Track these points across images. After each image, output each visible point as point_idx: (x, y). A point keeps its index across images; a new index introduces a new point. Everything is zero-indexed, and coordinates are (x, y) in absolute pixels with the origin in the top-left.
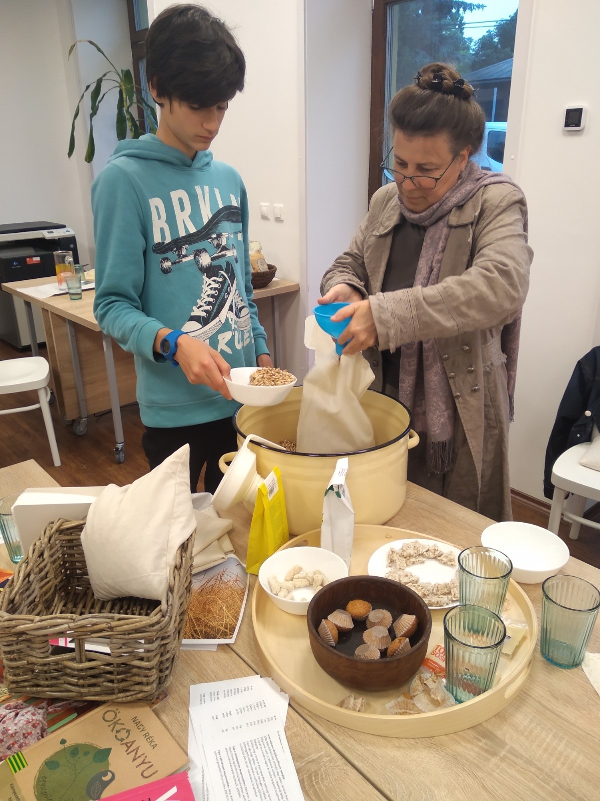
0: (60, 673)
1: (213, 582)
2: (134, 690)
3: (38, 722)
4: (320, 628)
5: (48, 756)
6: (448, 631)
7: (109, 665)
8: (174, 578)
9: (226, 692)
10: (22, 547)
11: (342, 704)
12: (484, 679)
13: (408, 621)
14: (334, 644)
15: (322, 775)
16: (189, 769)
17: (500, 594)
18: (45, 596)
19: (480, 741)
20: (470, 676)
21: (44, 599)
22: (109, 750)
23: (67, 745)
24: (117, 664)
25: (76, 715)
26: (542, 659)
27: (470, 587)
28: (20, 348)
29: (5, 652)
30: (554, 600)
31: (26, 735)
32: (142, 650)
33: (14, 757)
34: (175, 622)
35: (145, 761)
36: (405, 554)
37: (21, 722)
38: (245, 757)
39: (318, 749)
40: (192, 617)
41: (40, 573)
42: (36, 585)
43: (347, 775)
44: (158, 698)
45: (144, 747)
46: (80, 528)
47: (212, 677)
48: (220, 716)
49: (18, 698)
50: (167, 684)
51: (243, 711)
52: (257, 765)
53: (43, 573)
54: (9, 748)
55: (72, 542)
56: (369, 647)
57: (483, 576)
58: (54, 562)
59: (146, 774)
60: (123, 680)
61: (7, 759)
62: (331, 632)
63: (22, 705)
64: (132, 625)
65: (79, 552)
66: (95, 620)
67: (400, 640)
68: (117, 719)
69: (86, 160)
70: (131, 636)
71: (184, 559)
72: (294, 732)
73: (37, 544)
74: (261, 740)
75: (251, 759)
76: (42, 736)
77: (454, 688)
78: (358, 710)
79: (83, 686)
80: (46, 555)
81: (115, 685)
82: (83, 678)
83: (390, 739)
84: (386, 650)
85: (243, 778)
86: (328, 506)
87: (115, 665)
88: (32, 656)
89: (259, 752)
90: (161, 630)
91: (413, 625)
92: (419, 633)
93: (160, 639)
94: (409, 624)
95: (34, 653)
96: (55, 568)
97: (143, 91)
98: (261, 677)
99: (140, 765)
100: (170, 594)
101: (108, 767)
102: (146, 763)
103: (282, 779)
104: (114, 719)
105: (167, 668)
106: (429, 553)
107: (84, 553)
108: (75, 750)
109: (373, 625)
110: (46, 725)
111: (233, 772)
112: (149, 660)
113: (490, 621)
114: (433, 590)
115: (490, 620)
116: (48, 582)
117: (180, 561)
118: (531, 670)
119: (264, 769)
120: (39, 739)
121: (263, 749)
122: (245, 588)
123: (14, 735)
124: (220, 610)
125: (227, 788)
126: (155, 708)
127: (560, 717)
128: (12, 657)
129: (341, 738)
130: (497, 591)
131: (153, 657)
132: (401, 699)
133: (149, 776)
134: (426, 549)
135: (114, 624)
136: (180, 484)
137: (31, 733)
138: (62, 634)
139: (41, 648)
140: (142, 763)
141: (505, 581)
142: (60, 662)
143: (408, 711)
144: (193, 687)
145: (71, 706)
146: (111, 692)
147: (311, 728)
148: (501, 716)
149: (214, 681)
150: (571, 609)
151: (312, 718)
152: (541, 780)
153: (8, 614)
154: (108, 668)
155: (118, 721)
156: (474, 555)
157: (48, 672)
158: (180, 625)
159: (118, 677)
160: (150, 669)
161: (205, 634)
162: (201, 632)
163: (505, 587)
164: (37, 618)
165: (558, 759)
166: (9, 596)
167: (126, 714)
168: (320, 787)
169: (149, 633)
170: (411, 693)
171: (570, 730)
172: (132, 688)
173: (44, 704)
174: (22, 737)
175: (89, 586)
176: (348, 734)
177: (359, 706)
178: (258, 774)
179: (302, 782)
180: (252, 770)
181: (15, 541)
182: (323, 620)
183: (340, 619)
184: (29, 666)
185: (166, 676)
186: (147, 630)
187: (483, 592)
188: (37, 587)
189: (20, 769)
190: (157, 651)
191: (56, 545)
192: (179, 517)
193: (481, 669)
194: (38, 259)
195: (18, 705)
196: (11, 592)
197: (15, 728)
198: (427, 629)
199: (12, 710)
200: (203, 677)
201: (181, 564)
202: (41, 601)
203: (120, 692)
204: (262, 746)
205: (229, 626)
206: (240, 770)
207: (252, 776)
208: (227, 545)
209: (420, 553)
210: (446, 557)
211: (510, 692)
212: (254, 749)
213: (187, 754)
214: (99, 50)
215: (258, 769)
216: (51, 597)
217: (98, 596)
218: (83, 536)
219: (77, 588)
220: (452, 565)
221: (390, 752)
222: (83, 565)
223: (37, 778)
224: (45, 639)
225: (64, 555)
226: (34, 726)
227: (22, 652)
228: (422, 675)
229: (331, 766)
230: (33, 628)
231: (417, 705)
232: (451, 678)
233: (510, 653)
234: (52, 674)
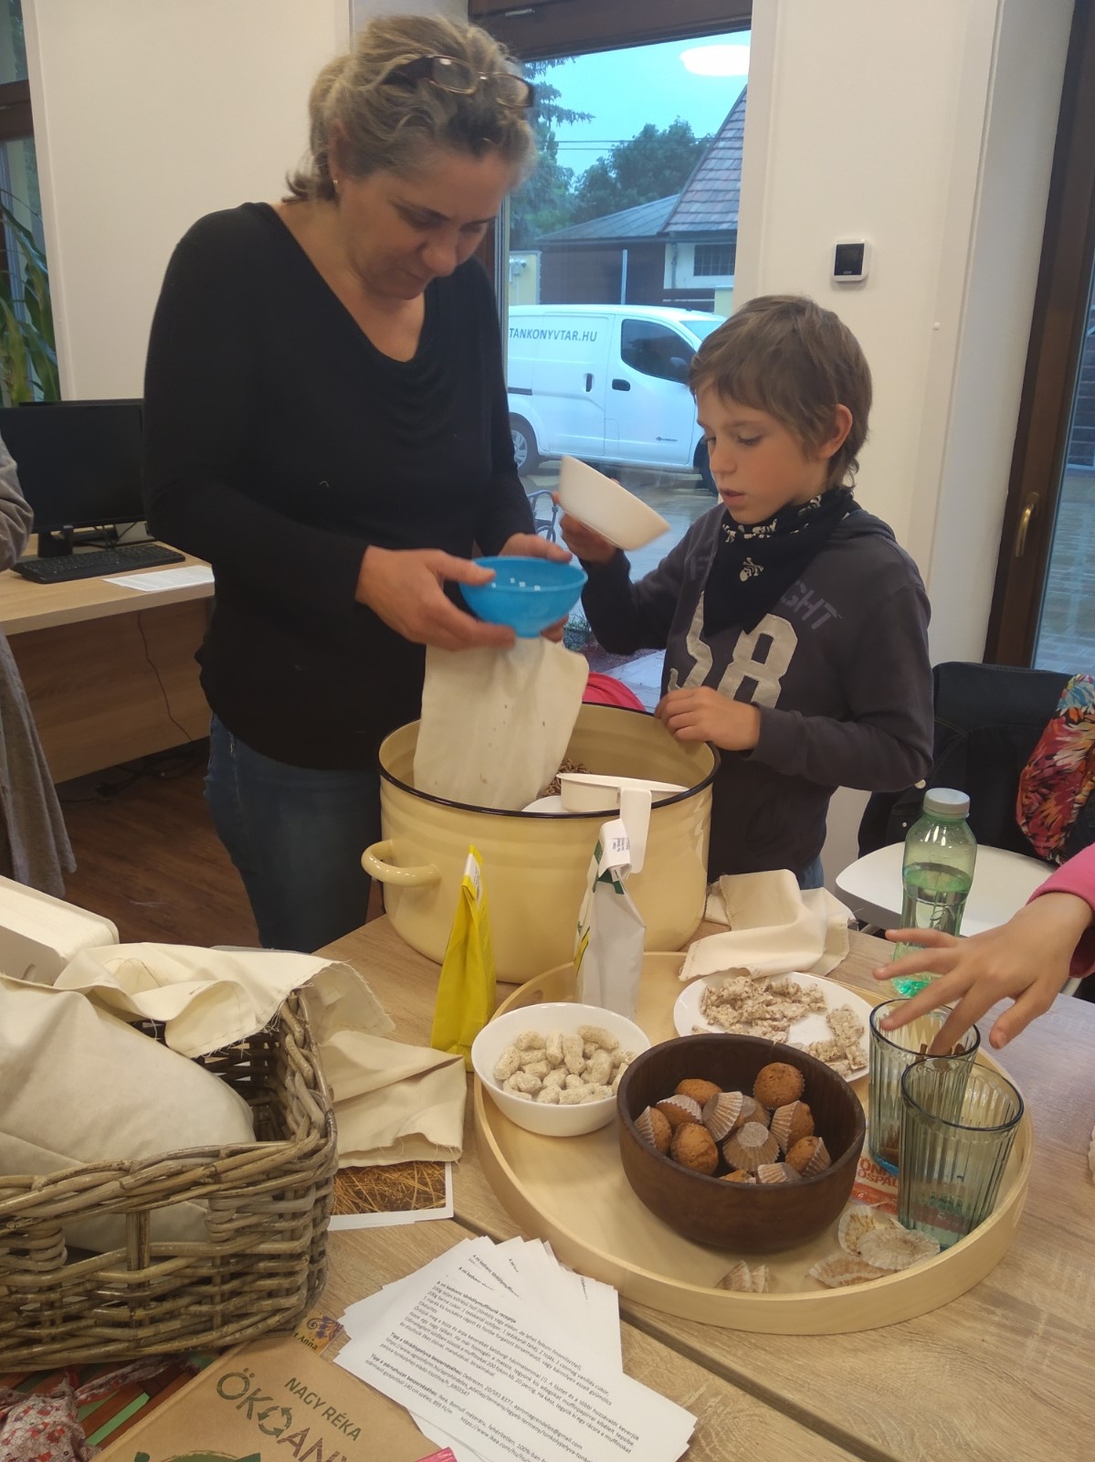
2: (258, 1312)
3: (59, 1428)
8: (309, 1061)
15: (717, 1434)
19: (993, 1313)
24: (222, 1257)
25: (143, 1399)
37: (19, 1434)
39: (692, 1385)
43: (766, 1423)
45: (334, 1439)
63: (10, 1395)
64: (263, 1162)
66: (178, 1163)
67: (808, 1142)
68: (251, 1390)
78: (761, 1291)
79: (141, 1324)
82: (141, 1304)
83: (830, 1337)
87: (218, 1261)
88: (22, 1271)
90: (324, 1164)
93: (315, 1189)
95: (28, 1264)
104: (246, 1390)
110: (82, 1430)
112: (294, 1236)
129: (740, 1353)
131: (302, 1228)
135: (221, 1165)
137: (49, 1455)
139: (47, 1249)
142: (88, 1277)
145: (128, 1381)
148: (1009, 1263)
151: (667, 1325)
154: (202, 1271)
155: (255, 1393)
157: (57, 1305)
160: (298, 1257)
164: (40, 1179)
168: (722, 1457)
169: (299, 1174)
173: (64, 1386)
176: (750, 1343)
184: (12, 1299)
186: (296, 1168)
201: (306, 1036)
210: (808, 995)
221: (841, 1363)
224: (58, 1224)
226: (53, 1438)
229: (730, 1413)
230: (34, 1202)
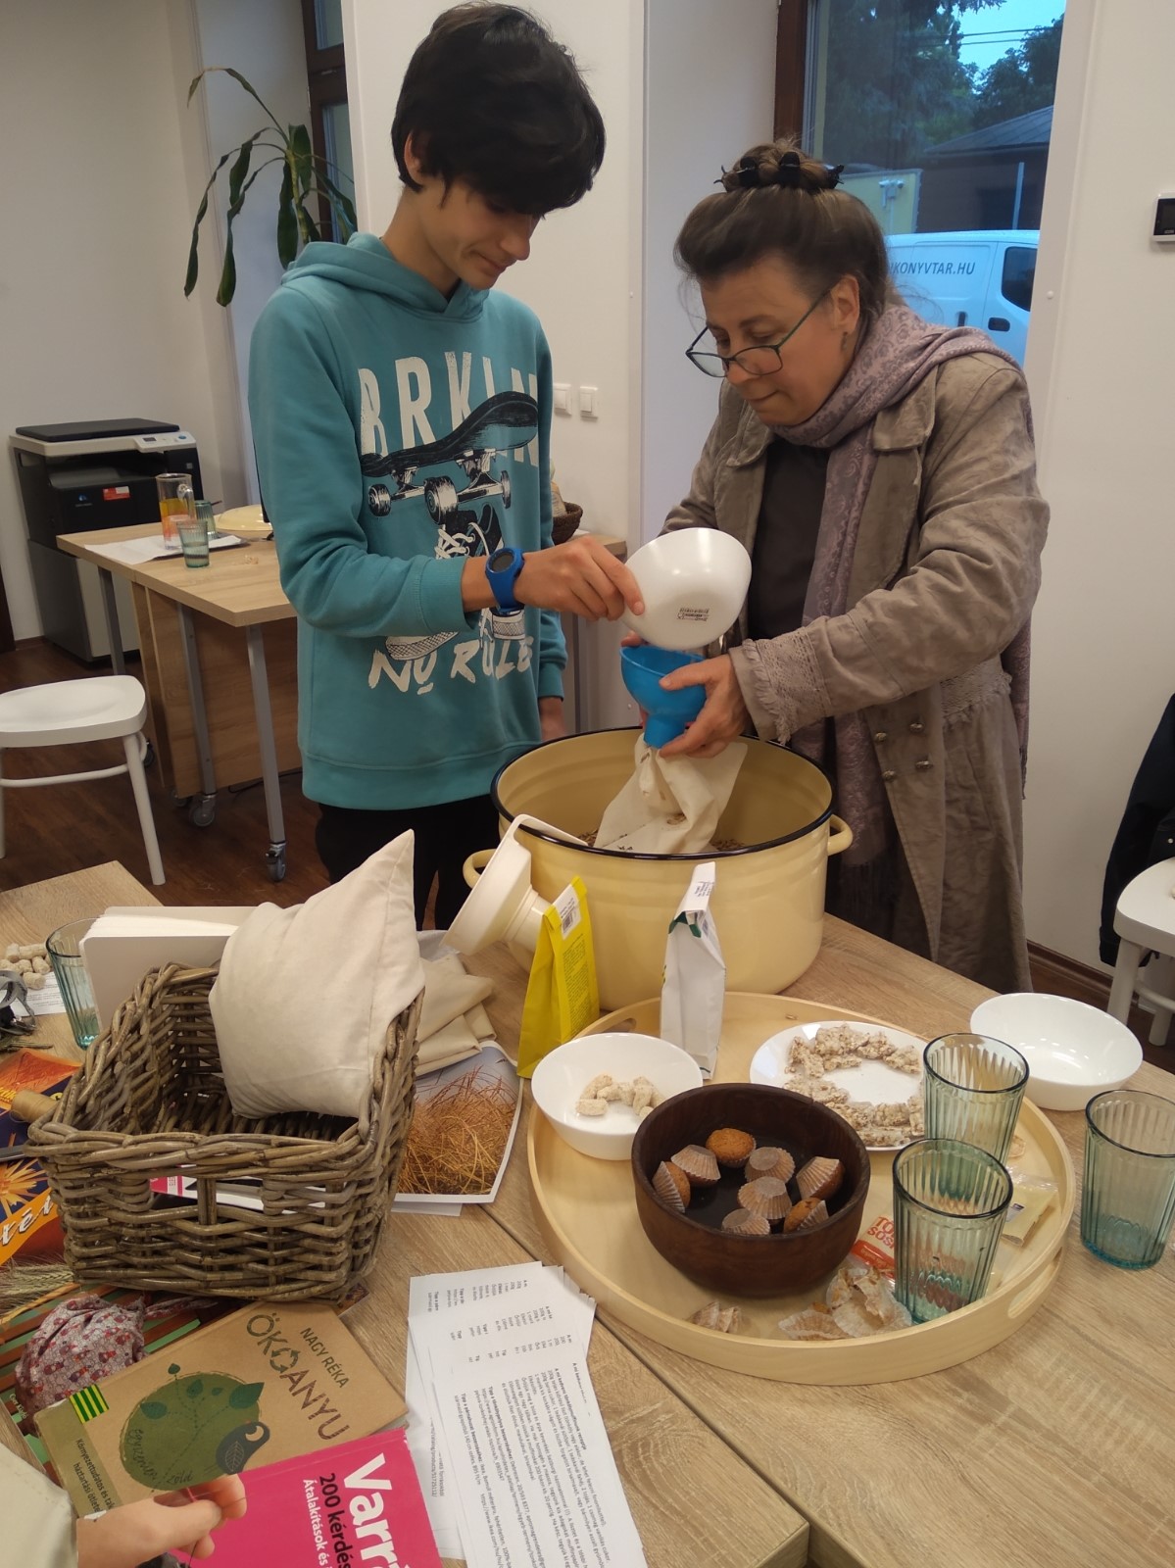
0: (168, 1243)
1: (454, 1091)
2: (305, 1280)
3: (127, 1334)
4: (656, 1178)
5: (145, 1394)
6: (901, 1187)
7: (260, 1230)
8: (383, 1075)
9: (478, 1290)
10: (98, 1017)
11: (695, 1319)
12: (968, 1283)
13: (824, 1169)
14: (681, 1207)
15: (656, 1445)
16: (407, 1426)
17: (1004, 1125)
18: (141, 1105)
19: (960, 1395)
20: (941, 1275)
21: (139, 1111)
22: (259, 1387)
23: (181, 1374)
24: (275, 1228)
25: (197, 1322)
26: (1085, 1250)
27: (945, 1112)
28: (89, 660)
29: (68, 1201)
30: (1109, 1137)
31: (105, 1356)
32: (322, 1205)
33: (83, 1393)
34: (383, 1156)
35: (326, 1409)
36: (822, 1048)
37: (97, 1332)
38: (511, 1408)
39: (649, 1400)
40: (414, 1155)
41: (132, 1062)
42: (125, 1083)
43: (703, 1446)
44: (349, 1297)
45: (324, 1383)
46: (207, 982)
47: (451, 1263)
48: (466, 1334)
49: (90, 1289)
50: (367, 1271)
51: (508, 1325)
52: (534, 1422)
53: (138, 1063)
54: (74, 1379)
55: (192, 1008)
56: (748, 1213)
57: (971, 1087)
58: (158, 1044)
59: (327, 1431)
60: (285, 1260)
61: (72, 1397)
62: (677, 1186)
63: (98, 1302)
64: (304, 1156)
65: (204, 1027)
66: (235, 1145)
67: (809, 1203)
68: (273, 1332)
69: (219, 301)
70: (301, 1176)
71: (401, 1041)
72: (604, 1367)
73: (128, 1007)
74: (541, 1379)
75: (523, 1411)
76: (135, 1360)
77: (911, 1297)
78: (725, 1330)
79: (210, 1269)
80: (145, 1029)
81: (271, 1269)
82: (211, 1253)
83: (786, 1385)
84: (782, 1221)
85: (507, 1445)
86: (675, 951)
87: (271, 1231)
88: (118, 1209)
89: (538, 1400)
90: (357, 1168)
91: (834, 1177)
92: (846, 1192)
93: (355, 1185)
94: (827, 1174)
95: (122, 1204)
96: (160, 1055)
97: (328, 166)
98: (543, 1265)
99: (316, 1414)
100: (375, 1104)
101: (257, 1417)
102: (327, 1412)
103: (581, 1449)
104: (269, 1331)
105: (367, 1241)
106: (868, 1048)
107: (214, 1030)
108: (196, 1385)
109: (758, 1174)
110: (143, 1339)
111: (489, 1435)
112: (333, 1223)
113: (983, 1171)
114: (874, 1117)
115: (982, 1168)
116: (147, 1080)
117: (395, 1044)
118: (1061, 1270)
119: (548, 1429)
120: (127, 1364)
121: (547, 1394)
122: (515, 1103)
123: (82, 1355)
124: (467, 1143)
125: (477, 1463)
126: (345, 1316)
127: (1114, 1357)
128: (81, 1210)
129: (693, 1381)
130: (997, 1120)
131: (341, 1217)
132: (809, 1313)
133: (333, 1436)
134: (863, 1041)
135: (269, 1152)
136: (396, 904)
137: (114, 1353)
138: (173, 1168)
139: (135, 1195)
140: (320, 1412)
141: (1011, 1097)
142: (169, 1223)
143: (822, 1334)
144: (414, 1281)
145: (188, 1307)
146: (263, 1281)
147: (637, 1361)
148: (1000, 1352)
149: (455, 1270)
150: (1141, 1153)
151: (640, 1344)
152: (1074, 1470)
153: (76, 1130)
154: (258, 1236)
155: (275, 1334)
156: (955, 1049)
157: (147, 1240)
158: (392, 1166)
159: (276, 1253)
160: (334, 1240)
161: (439, 1185)
162: (431, 1180)
163: (1014, 1111)
164: (129, 1138)
165: (1108, 1434)
166: (77, 1098)
167: (291, 1324)
168: (653, 1466)
169: (335, 1172)
170: (828, 1302)
171: (1133, 1381)
172: (302, 1276)
173: (138, 1302)
174: (97, 1359)
175: (222, 1092)
176: (707, 1374)
177: (728, 1322)
178: (535, 1438)
179: (618, 1456)
180: (526, 1432)
181: (84, 1007)
182: (663, 1163)
183: (694, 1163)
184: (113, 1229)
185: (366, 1256)
186: (332, 1166)
187: (970, 1123)
188: (127, 1087)
189: (94, 1415)
190: (350, 1206)
191: (163, 1012)
192: (393, 964)
193: (963, 1263)
194: (124, 491)
195: (90, 1303)
196: (80, 1092)
197: (84, 1343)
198: (861, 1183)
199: (79, 1312)
200: (436, 1263)
201: (396, 1050)
202: (133, 1114)
203: (278, 1283)
204: (545, 1388)
205: (483, 1173)
206: (503, 1431)
207: (525, 1442)
208: (483, 1024)
209: (852, 1047)
210: (902, 1056)
211: (1018, 1307)
212: (529, 1394)
213: (403, 1398)
214: (247, 86)
215: (536, 1431)
216: (151, 1108)
217: (239, 1110)
218: (212, 995)
219: (200, 1095)
220: (913, 1071)
221: (788, 1409)
222: (212, 1052)
223: (125, 1431)
224: (143, 1176)
225: (176, 1032)
226: (120, 1341)
227: (99, 1201)
228: (850, 1272)
229: (675, 1430)
230: (121, 1156)
231: (839, 1325)
232: (904, 1277)
233: (1021, 1236)
234: (154, 1245)
